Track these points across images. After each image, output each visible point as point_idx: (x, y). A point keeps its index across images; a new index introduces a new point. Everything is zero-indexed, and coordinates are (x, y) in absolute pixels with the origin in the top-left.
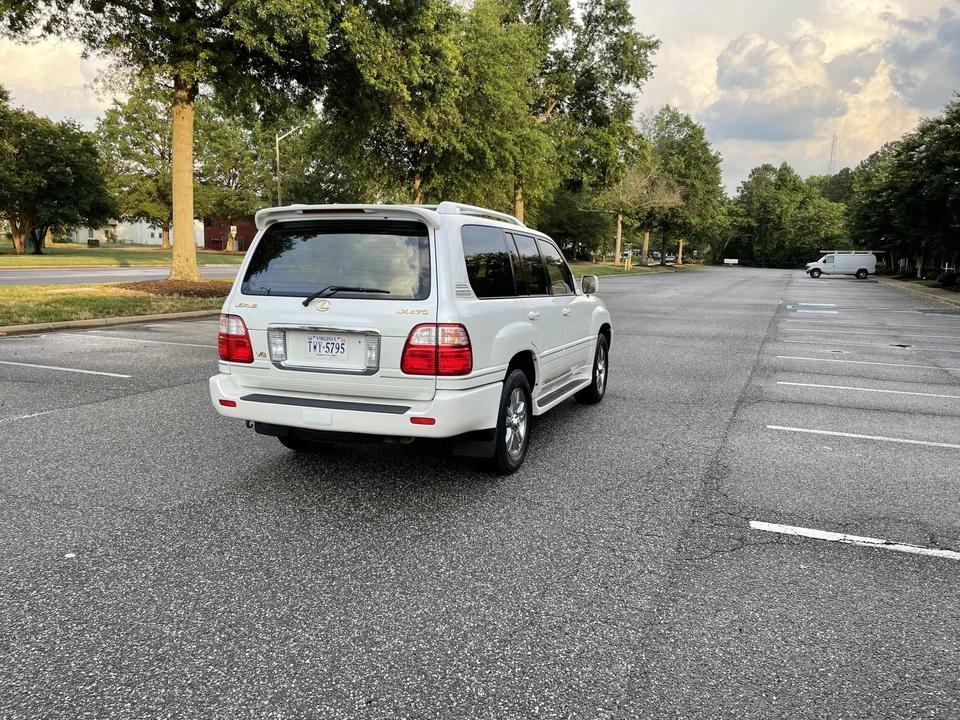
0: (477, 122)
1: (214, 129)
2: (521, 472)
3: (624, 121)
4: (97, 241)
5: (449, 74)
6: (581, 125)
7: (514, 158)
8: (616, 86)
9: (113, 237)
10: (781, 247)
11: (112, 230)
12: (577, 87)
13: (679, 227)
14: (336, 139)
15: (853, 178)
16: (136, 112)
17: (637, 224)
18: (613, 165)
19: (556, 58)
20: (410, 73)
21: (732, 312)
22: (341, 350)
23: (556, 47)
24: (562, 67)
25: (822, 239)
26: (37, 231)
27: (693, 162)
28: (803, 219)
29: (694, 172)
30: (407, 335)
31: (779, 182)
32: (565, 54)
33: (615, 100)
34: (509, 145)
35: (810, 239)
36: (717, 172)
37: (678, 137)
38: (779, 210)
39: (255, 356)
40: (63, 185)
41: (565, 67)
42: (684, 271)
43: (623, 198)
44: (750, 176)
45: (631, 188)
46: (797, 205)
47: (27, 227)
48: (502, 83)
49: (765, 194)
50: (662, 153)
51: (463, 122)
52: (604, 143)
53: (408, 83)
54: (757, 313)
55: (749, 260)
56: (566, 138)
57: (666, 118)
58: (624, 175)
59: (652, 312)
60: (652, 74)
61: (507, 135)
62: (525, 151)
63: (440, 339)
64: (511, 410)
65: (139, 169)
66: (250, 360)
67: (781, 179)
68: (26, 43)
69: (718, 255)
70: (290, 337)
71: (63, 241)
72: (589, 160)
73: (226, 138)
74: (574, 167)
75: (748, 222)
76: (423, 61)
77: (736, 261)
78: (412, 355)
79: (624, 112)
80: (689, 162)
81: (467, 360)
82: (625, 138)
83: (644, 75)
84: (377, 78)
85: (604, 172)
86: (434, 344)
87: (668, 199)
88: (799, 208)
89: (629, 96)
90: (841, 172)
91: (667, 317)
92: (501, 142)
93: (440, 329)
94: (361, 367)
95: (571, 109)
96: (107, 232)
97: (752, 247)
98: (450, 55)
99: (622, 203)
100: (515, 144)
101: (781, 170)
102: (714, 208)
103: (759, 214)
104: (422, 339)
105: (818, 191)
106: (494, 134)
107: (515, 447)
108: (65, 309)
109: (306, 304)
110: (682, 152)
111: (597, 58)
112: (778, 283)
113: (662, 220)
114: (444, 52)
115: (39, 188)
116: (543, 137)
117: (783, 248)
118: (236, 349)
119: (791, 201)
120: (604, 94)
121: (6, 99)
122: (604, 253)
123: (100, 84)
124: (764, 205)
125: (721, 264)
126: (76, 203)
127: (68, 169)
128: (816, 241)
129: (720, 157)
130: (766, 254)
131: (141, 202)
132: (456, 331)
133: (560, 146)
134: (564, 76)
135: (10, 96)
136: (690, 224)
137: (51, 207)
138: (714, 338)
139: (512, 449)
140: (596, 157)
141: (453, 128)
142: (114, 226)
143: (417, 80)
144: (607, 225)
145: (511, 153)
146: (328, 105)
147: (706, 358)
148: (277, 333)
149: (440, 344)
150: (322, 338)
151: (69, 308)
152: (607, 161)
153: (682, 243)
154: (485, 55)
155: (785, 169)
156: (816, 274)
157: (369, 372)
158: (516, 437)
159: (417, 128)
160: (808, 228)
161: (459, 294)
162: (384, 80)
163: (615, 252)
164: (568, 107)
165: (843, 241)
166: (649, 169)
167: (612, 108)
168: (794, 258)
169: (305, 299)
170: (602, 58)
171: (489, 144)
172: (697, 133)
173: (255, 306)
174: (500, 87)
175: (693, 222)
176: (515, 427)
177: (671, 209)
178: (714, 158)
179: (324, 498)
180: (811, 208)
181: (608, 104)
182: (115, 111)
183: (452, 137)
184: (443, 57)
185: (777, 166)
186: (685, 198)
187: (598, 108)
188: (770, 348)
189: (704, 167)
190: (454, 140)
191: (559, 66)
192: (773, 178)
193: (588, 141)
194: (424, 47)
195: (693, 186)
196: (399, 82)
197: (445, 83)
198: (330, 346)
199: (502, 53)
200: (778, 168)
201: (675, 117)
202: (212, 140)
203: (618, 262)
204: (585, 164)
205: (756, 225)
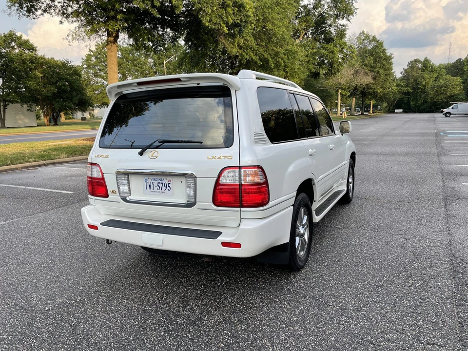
0: (264, 44)
1: (135, 60)
2: (307, 268)
3: (341, 39)
4: (85, 118)
5: (248, 16)
6: (318, 44)
7: (284, 62)
8: (337, 20)
9: (93, 116)
10: (425, 102)
11: (92, 112)
12: (316, 23)
13: (370, 94)
14: (191, 58)
15: (464, 64)
16: (99, 54)
17: (349, 94)
18: (337, 63)
19: (304, 9)
20: (227, 18)
21: (411, 138)
22: (168, 188)
23: (304, 3)
24: (307, 13)
25: (448, 96)
26: (55, 114)
27: (378, 59)
28: (438, 87)
29: (378, 65)
30: (216, 176)
31: (424, 68)
32: (309, 6)
33: (336, 28)
34: (282, 55)
35: (442, 96)
36: (391, 64)
37: (369, 47)
38: (424, 82)
39: (109, 193)
40: (65, 91)
41: (309, 13)
42: (374, 117)
43: (340, 81)
44: (408, 66)
45: (345, 76)
46: (434, 79)
47: (50, 113)
48: (276, 22)
49: (416, 74)
50: (360, 56)
51: (257, 45)
52: (331, 52)
53: (227, 23)
54: (426, 138)
55: (408, 110)
56: (311, 50)
57: (363, 38)
58: (342, 68)
59: (364, 140)
60: (356, 13)
61: (280, 50)
62: (290, 57)
63: (242, 178)
64: (298, 224)
65: (102, 82)
66: (107, 196)
67: (424, 66)
68: (34, 18)
69: (391, 108)
70: (133, 179)
71: (70, 119)
72: (323, 61)
73: (142, 64)
74: (316, 65)
75: (407, 90)
76: (233, 11)
77: (401, 110)
78: (222, 191)
79: (341, 34)
80: (376, 60)
81: (265, 195)
82: (343, 48)
83: (352, 14)
84: (209, 22)
85: (331, 67)
86: (237, 182)
87: (365, 80)
88: (435, 81)
89: (344, 26)
90: (457, 61)
91: (374, 143)
92: (277, 54)
93: (242, 170)
94: (183, 201)
95: (313, 35)
96: (90, 113)
97: (410, 103)
98: (248, 7)
99: (340, 83)
100: (284, 54)
101: (424, 61)
102: (389, 83)
103: (413, 85)
104: (228, 179)
105: (445, 71)
106: (273, 50)
107: (302, 249)
108: (53, 153)
109: (141, 154)
110: (372, 55)
111: (326, 7)
112: (428, 121)
113: (362, 91)
114: (244, 4)
115: (53, 93)
116: (299, 50)
117: (427, 102)
118: (98, 188)
119: (431, 77)
120: (330, 25)
121: (36, 51)
122: (331, 110)
123: (71, 37)
124: (415, 80)
125: (394, 112)
126: (71, 100)
127: (67, 83)
128: (446, 97)
129: (392, 56)
130: (417, 106)
131: (104, 98)
132: (255, 171)
133: (308, 55)
134: (308, 18)
135: (37, 49)
136: (377, 92)
137: (60, 102)
138: (407, 154)
139: (300, 251)
140: (326, 59)
141: (251, 48)
142: (93, 110)
143: (231, 21)
144: (332, 95)
145: (282, 59)
146: (186, 40)
147: (408, 168)
148: (123, 177)
149: (243, 182)
150: (154, 179)
151: (55, 153)
152: (333, 61)
153: (372, 102)
154: (268, 8)
155: (426, 60)
156: (448, 115)
157: (189, 205)
158: (302, 242)
159: (232, 48)
160: (441, 91)
161: (257, 141)
162: (213, 22)
163: (337, 109)
164: (311, 34)
165: (460, 97)
166: (354, 65)
167: (335, 33)
168: (433, 107)
169: (140, 150)
170: (329, 7)
171: (271, 55)
172: (379, 44)
173: (107, 156)
174: (275, 25)
175: (379, 91)
176: (302, 236)
177: (367, 85)
178: (389, 56)
179: (163, 296)
180: (441, 80)
181: (333, 31)
182: (90, 55)
183: (251, 53)
184: (244, 8)
185: (422, 60)
186: (374, 79)
187: (327, 34)
188: (445, 159)
189: (384, 62)
190: (252, 54)
191: (306, 13)
192: (420, 66)
193: (323, 51)
194: (234, 3)
195: (378, 72)
196: (222, 23)
197: (245, 22)
198: (160, 185)
199: (276, 6)
200: (423, 60)
201: (367, 37)
202: (135, 65)
203: (339, 114)
204: (321, 64)
205: (412, 91)
